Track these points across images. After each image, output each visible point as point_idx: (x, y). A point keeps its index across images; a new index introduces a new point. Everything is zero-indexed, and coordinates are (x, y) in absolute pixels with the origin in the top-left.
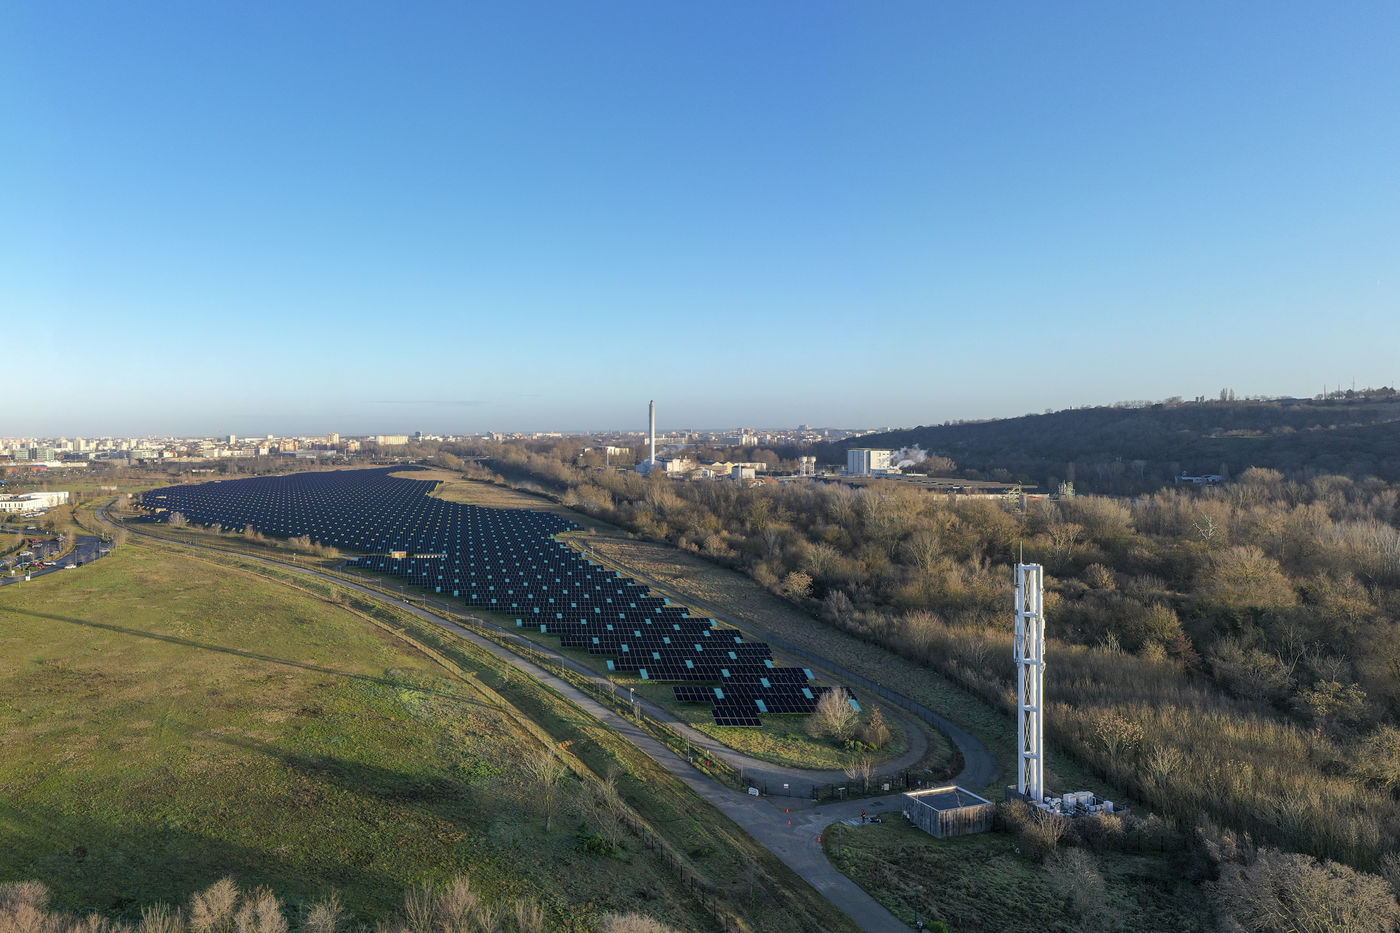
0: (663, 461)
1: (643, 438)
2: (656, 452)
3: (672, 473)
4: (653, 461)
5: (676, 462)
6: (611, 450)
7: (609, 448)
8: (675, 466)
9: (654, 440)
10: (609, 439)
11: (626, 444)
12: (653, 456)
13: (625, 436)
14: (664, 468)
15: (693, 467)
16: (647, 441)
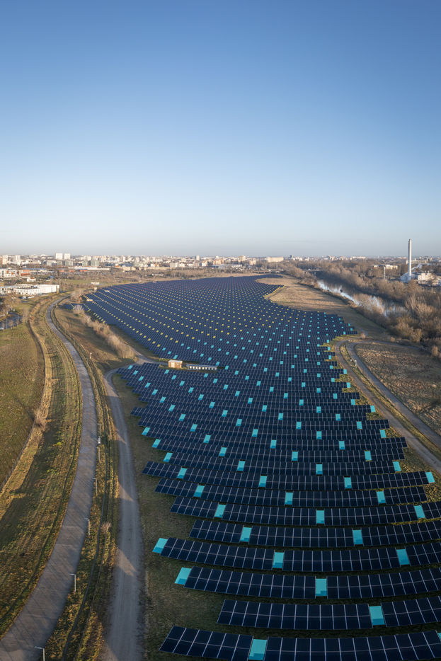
0: (416, 274)
1: (405, 260)
2: (412, 267)
3: (421, 281)
4: (410, 274)
5: (423, 274)
6: (388, 266)
7: (387, 265)
8: (424, 277)
9: (411, 261)
10: (388, 261)
11: (396, 263)
12: (410, 270)
13: (396, 259)
14: (416, 278)
15: (432, 277)
16: (407, 262)
